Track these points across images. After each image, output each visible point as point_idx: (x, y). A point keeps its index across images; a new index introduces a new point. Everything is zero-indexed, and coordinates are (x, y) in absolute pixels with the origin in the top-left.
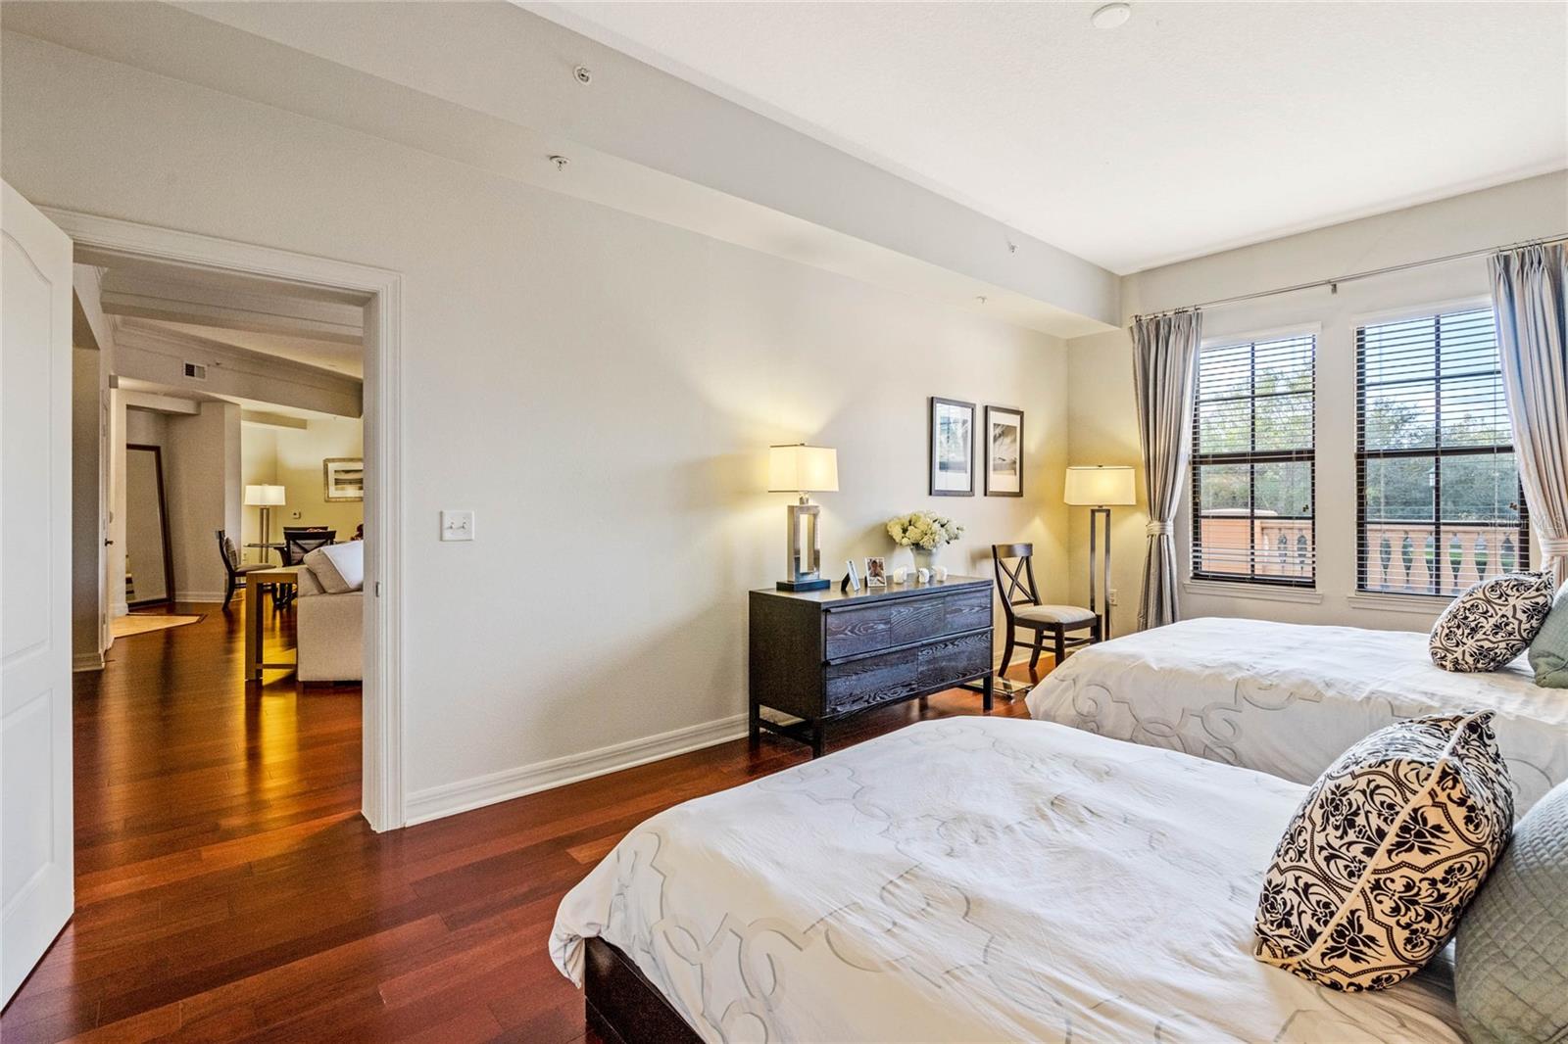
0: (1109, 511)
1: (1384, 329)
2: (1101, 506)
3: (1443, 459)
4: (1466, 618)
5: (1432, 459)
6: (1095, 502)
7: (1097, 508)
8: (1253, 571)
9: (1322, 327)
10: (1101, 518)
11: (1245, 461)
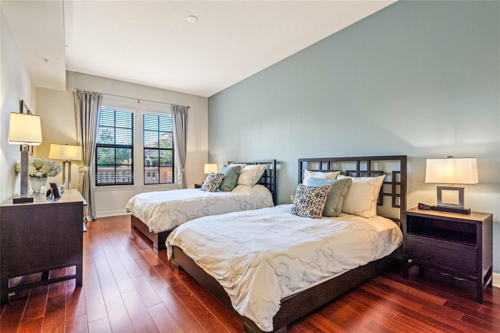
0: (70, 162)
1: (150, 116)
2: (67, 160)
3: (160, 151)
4: (214, 182)
5: (158, 151)
6: (65, 158)
7: (65, 161)
8: (115, 182)
9: (137, 111)
10: (67, 164)
11: (114, 147)
